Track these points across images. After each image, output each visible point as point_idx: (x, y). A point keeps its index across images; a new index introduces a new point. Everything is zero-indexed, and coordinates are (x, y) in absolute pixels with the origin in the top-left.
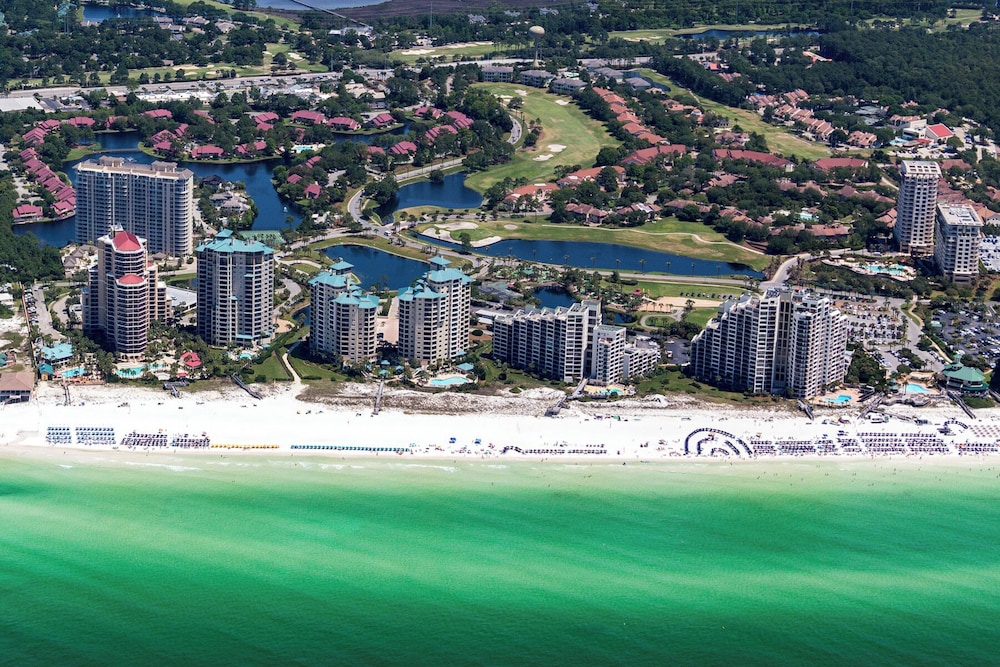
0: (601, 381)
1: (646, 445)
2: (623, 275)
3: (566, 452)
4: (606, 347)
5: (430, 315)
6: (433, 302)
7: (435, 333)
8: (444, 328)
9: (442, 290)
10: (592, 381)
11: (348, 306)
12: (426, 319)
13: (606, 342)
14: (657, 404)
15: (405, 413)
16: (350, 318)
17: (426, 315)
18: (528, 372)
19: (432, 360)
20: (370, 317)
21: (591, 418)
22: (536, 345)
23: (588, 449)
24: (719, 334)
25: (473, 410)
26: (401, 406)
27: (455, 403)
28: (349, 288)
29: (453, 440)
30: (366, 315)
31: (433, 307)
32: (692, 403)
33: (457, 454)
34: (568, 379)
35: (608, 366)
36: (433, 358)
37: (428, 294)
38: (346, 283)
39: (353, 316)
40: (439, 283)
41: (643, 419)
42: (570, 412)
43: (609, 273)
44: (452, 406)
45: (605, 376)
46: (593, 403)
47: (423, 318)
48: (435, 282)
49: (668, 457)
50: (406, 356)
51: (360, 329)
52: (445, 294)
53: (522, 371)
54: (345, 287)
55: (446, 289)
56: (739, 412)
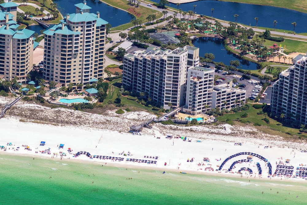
0: (190, 110)
1: (192, 160)
2: (274, 33)
3: (125, 160)
4: (195, 83)
5: (65, 48)
6: (68, 38)
7: (70, 62)
8: (78, 59)
9: (76, 29)
10: (184, 110)
11: (4, 36)
12: (62, 51)
13: (196, 80)
14: (223, 131)
15: (21, 121)
16: (6, 45)
17: (63, 47)
18: (140, 98)
19: (66, 84)
20: (21, 46)
21: (163, 137)
22: (148, 78)
23: (145, 159)
24: (288, 81)
25: (75, 123)
26: (21, 115)
27: (64, 117)
28: (7, 21)
29: (43, 144)
30: (19, 44)
31: (68, 42)
32: (253, 133)
33: (40, 154)
34: (166, 107)
35: (197, 98)
36: (68, 82)
37: (65, 31)
38: (5, 18)
39: (8, 44)
40: (74, 23)
41: (205, 141)
42: (150, 131)
43: (262, 31)
44: (59, 119)
45: (194, 106)
46: (172, 126)
47: (60, 50)
48: (71, 22)
49: (203, 171)
50: (48, 79)
51: (14, 55)
52: (79, 33)
53: (136, 98)
54: (5, 21)
55: (80, 28)
56: (285, 143)
